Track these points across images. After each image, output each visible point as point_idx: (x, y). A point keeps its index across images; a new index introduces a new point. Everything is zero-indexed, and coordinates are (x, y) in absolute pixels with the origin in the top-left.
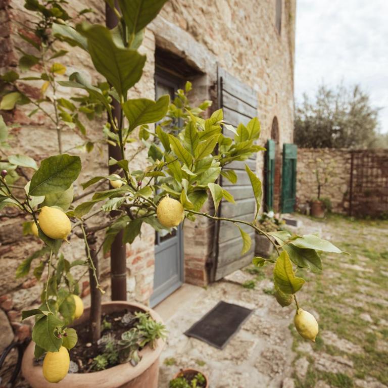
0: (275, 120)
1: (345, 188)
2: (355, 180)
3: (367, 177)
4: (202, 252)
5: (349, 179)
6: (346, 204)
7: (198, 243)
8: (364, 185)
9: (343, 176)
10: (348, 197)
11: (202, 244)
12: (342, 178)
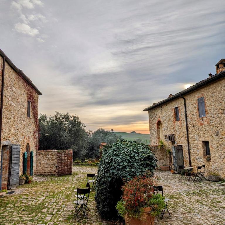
0: (28, 144)
1: (56, 165)
2: (59, 162)
3: (63, 160)
4: (6, 182)
5: (57, 161)
6: (57, 171)
7: (5, 181)
8: (62, 163)
9: (55, 160)
10: (57, 168)
11: (6, 181)
12: (55, 161)
